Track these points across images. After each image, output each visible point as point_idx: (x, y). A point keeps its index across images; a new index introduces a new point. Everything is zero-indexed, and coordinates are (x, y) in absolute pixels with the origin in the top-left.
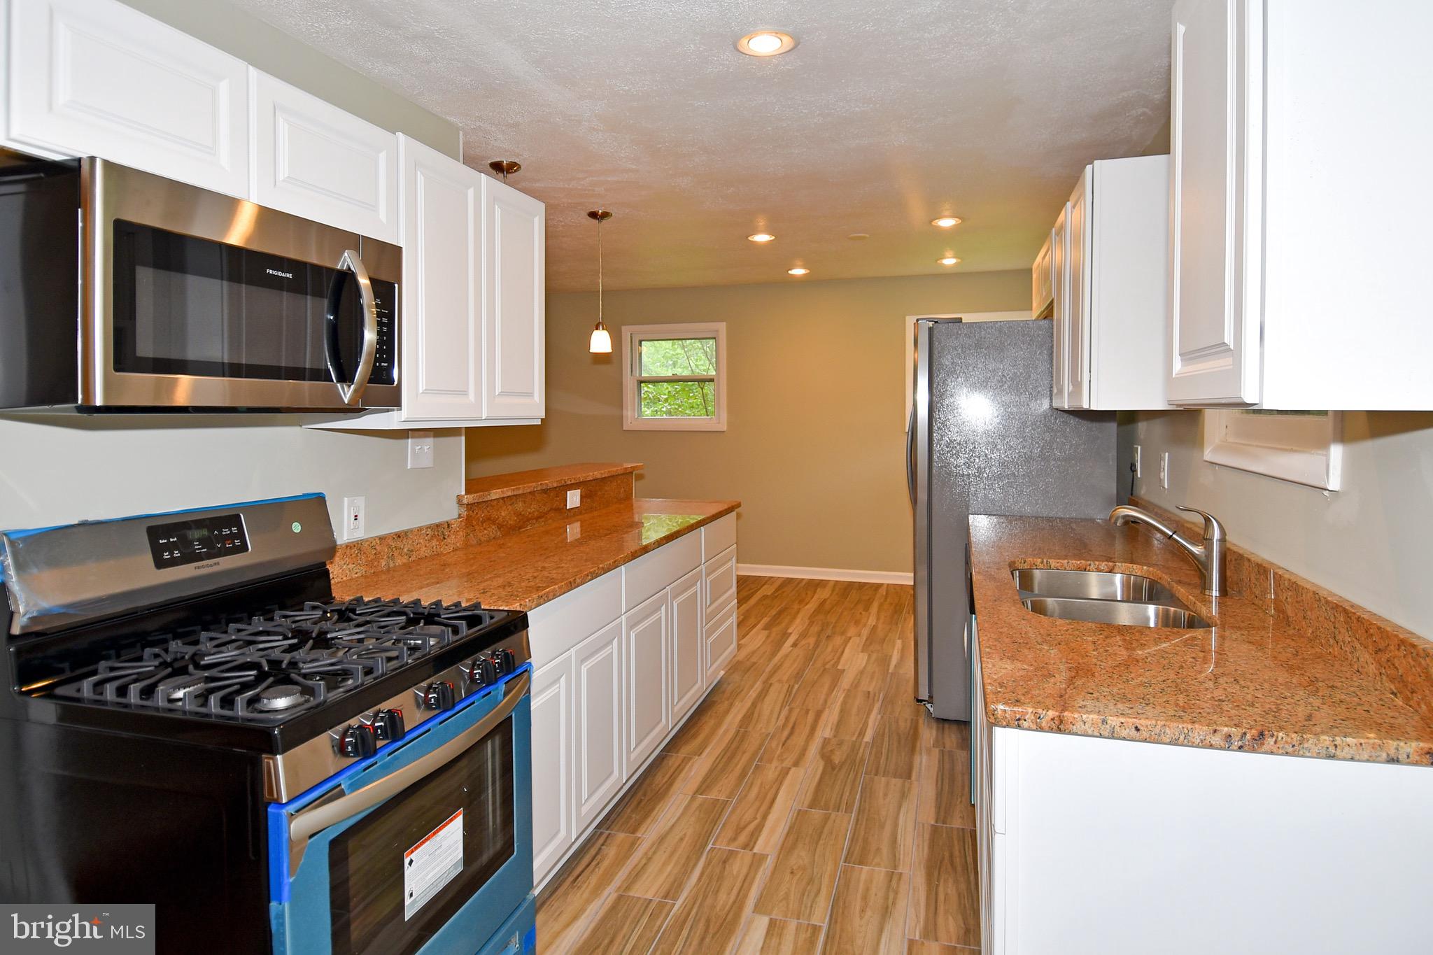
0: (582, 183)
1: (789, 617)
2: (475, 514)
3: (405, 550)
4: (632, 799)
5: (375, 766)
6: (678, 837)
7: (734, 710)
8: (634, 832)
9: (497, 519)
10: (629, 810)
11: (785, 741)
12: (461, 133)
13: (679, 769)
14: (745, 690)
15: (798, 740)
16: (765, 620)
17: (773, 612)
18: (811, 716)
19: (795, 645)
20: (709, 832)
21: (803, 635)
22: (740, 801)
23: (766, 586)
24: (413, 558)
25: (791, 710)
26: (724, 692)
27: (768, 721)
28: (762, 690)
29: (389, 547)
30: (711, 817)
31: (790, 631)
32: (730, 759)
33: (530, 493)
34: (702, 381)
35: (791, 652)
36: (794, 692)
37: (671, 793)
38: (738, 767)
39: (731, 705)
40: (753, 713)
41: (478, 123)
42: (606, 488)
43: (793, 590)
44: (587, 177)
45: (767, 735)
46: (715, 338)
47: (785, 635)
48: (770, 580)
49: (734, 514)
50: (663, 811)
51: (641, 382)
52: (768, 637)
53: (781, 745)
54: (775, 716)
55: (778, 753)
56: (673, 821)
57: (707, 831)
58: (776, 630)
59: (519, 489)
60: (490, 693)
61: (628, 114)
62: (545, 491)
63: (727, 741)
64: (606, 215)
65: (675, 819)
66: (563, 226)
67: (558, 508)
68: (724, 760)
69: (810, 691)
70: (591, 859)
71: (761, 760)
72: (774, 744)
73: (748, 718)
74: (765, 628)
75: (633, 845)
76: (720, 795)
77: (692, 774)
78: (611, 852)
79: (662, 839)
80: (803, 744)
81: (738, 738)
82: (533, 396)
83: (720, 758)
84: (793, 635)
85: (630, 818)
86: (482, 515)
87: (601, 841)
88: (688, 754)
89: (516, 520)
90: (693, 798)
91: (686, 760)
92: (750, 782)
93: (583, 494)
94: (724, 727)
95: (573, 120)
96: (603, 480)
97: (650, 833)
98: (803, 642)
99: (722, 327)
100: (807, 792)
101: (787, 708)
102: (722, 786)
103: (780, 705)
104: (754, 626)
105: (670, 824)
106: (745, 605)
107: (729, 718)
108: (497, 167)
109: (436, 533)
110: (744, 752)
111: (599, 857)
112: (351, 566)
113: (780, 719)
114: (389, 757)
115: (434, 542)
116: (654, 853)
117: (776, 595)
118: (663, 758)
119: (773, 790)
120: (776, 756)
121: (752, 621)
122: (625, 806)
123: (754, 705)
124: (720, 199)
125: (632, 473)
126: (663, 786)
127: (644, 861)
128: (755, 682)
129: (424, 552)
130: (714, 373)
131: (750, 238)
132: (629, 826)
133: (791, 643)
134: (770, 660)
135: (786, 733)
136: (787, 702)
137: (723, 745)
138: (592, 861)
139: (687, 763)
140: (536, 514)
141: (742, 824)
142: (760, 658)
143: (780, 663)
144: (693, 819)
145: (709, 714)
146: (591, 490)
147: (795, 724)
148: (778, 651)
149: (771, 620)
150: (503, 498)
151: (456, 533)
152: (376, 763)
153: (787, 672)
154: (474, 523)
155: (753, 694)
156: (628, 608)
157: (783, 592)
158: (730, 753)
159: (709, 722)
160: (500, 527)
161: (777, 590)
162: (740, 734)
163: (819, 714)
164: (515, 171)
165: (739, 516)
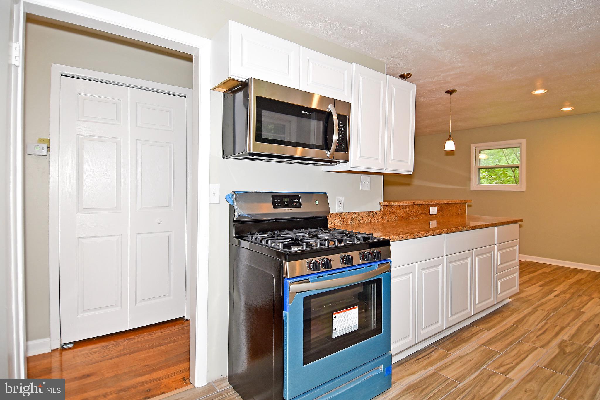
0: (439, 77)
1: (557, 283)
2: (386, 209)
3: (358, 219)
4: (451, 339)
5: (322, 277)
6: (469, 359)
7: (512, 317)
8: (449, 350)
9: (396, 213)
10: (448, 342)
11: (539, 336)
12: (385, 64)
13: (477, 333)
14: (522, 310)
15: (547, 337)
16: (542, 282)
17: (548, 280)
18: (557, 329)
19: (557, 296)
20: (485, 362)
21: (564, 292)
22: (506, 354)
23: (546, 268)
24: (361, 222)
25: (546, 324)
26: (509, 308)
27: (531, 326)
28: (531, 312)
29: (352, 216)
30: (488, 356)
31: (555, 289)
32: (505, 336)
33: (412, 205)
34: (513, 167)
35: (554, 298)
36: (549, 317)
37: (470, 341)
38: (509, 340)
39: (512, 314)
40: (523, 320)
41: (391, 59)
42: (450, 208)
43: (563, 272)
44: (441, 74)
45: (529, 331)
46: (520, 147)
47: (552, 291)
48: (549, 266)
49: (517, 225)
50: (464, 347)
51: (480, 169)
52: (541, 290)
53: (536, 337)
54: (536, 323)
55: (533, 339)
56: (468, 352)
57: (484, 361)
58: (546, 288)
59: (406, 202)
60: (371, 266)
61: (453, 39)
62: (419, 205)
63: (505, 328)
64: (454, 91)
65: (469, 352)
66: (436, 100)
67: (425, 213)
68: (502, 335)
69: (560, 317)
70: (426, 355)
71: (522, 340)
72: (531, 335)
73: (520, 321)
74: (542, 286)
75: (446, 356)
76: (495, 349)
77: (483, 337)
78: (435, 355)
79: (461, 357)
80: (549, 339)
81: (511, 329)
82: (408, 162)
83: (498, 334)
84: (556, 291)
85: (447, 345)
86: (390, 211)
87: (432, 349)
88: (483, 329)
89: (405, 215)
90: (480, 346)
91: (481, 331)
92: (513, 348)
93: (438, 209)
94: (505, 322)
95: (429, 48)
96: (449, 205)
97: (455, 353)
98: (562, 296)
99: (524, 141)
100: (545, 360)
101: (544, 322)
102: (497, 345)
103: (540, 320)
104: (534, 284)
105: (466, 353)
106: (531, 274)
107: (509, 319)
108: (402, 77)
109: (370, 215)
110: (513, 335)
111: (430, 355)
112: (338, 221)
113: (538, 325)
114: (328, 276)
115: (369, 218)
116: (455, 361)
117: (551, 272)
118: (470, 327)
119: (525, 355)
120: (532, 340)
121: (534, 281)
122: (447, 340)
123: (525, 317)
124: (510, 74)
125: (465, 203)
126: (467, 337)
127: (450, 363)
128: (528, 308)
129: (365, 220)
130: (519, 163)
131: (532, 93)
132: (446, 348)
133: (554, 295)
134: (540, 300)
135: (540, 332)
136: (545, 320)
137: (503, 329)
138: (427, 355)
139: (481, 332)
140: (414, 214)
141: (504, 364)
142: (535, 298)
143: (545, 302)
144: (478, 354)
145: (498, 315)
146: (441, 208)
147: (546, 330)
148: (546, 297)
149: (546, 283)
150: (399, 205)
151: (378, 216)
152: (322, 276)
153: (548, 307)
154: (386, 213)
155: (525, 312)
156: (448, 254)
157: (556, 272)
158: (505, 334)
159: (497, 318)
160: (398, 216)
161: (551, 271)
162: (513, 327)
163: (562, 329)
164: (410, 77)
165: (521, 226)
